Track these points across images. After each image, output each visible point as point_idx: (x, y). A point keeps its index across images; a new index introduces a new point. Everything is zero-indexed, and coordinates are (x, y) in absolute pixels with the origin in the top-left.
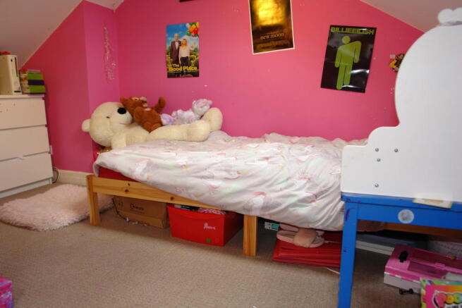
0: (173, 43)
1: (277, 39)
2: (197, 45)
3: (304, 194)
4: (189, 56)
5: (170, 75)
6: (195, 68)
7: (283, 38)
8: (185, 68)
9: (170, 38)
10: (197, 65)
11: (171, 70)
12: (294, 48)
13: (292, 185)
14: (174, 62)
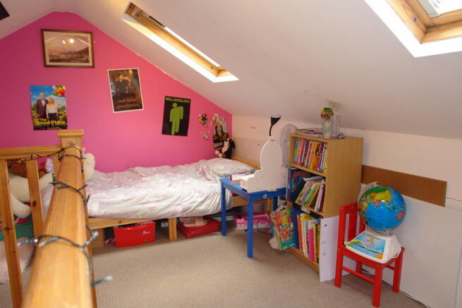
0: (39, 101)
1: (131, 103)
2: (64, 104)
3: (200, 200)
4: (57, 112)
5: (36, 128)
6: (64, 122)
7: (135, 103)
8: (52, 122)
9: (35, 97)
10: (65, 119)
11: (38, 123)
12: (143, 109)
13: (192, 197)
14: (41, 117)
